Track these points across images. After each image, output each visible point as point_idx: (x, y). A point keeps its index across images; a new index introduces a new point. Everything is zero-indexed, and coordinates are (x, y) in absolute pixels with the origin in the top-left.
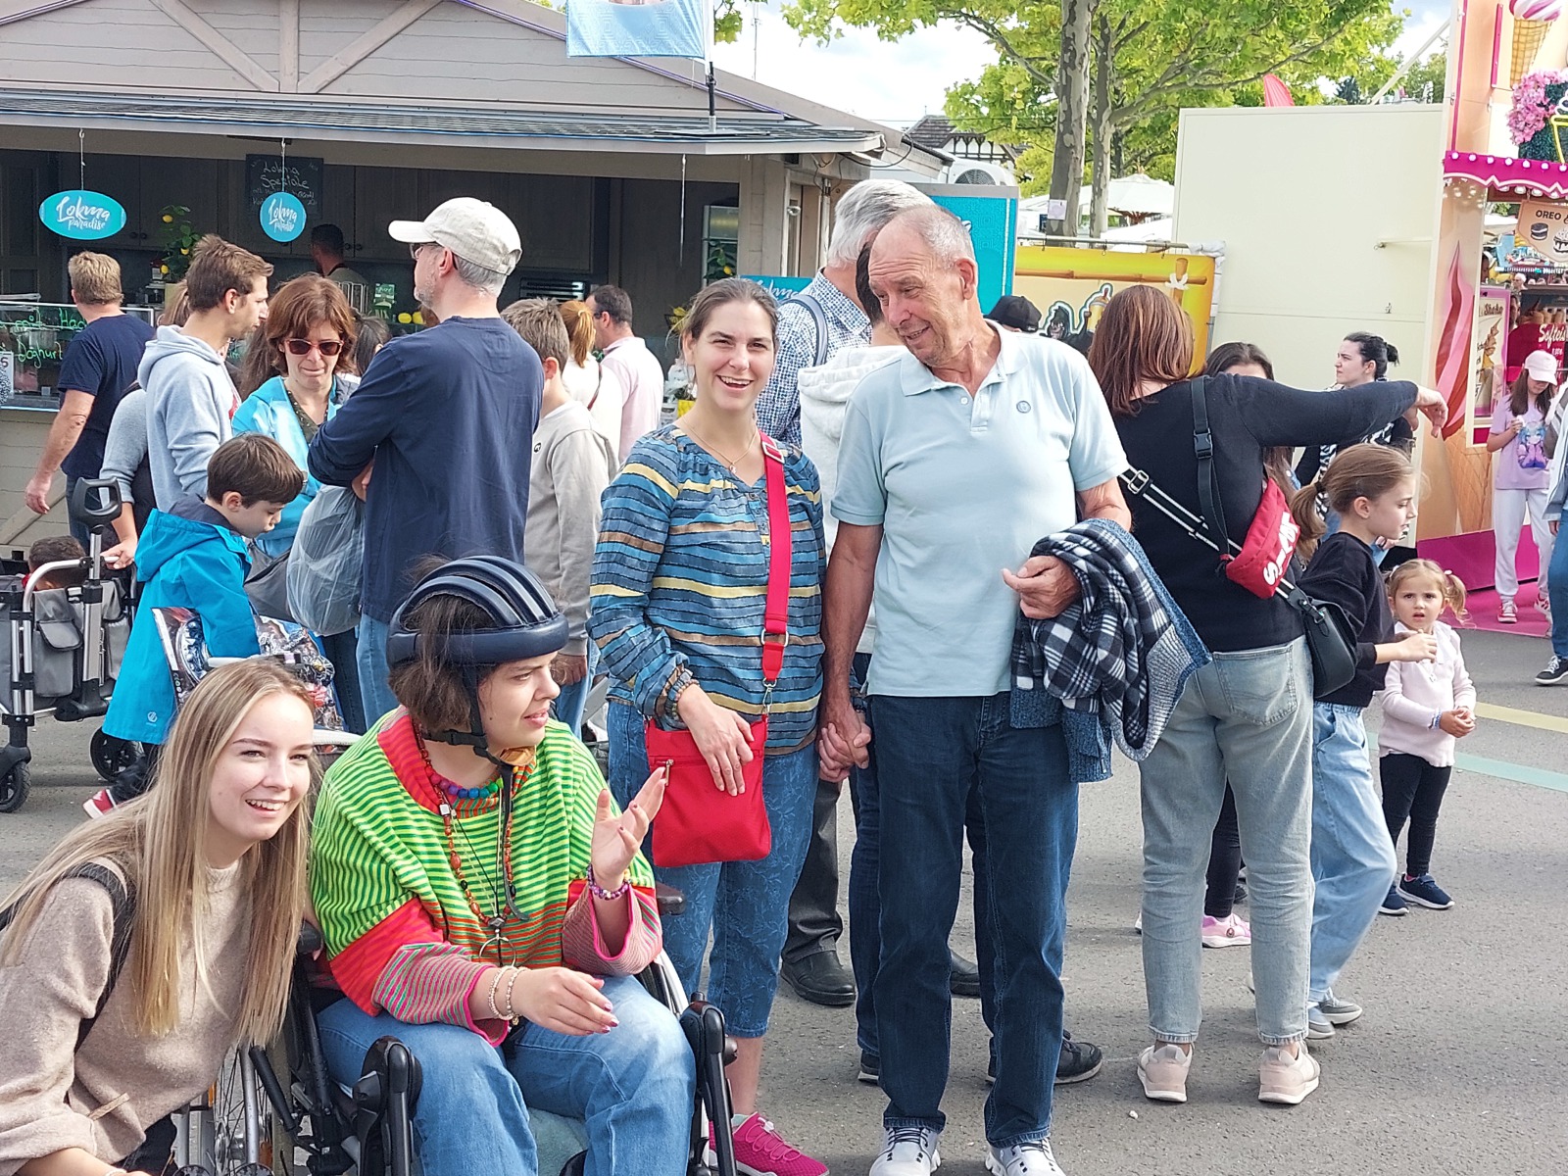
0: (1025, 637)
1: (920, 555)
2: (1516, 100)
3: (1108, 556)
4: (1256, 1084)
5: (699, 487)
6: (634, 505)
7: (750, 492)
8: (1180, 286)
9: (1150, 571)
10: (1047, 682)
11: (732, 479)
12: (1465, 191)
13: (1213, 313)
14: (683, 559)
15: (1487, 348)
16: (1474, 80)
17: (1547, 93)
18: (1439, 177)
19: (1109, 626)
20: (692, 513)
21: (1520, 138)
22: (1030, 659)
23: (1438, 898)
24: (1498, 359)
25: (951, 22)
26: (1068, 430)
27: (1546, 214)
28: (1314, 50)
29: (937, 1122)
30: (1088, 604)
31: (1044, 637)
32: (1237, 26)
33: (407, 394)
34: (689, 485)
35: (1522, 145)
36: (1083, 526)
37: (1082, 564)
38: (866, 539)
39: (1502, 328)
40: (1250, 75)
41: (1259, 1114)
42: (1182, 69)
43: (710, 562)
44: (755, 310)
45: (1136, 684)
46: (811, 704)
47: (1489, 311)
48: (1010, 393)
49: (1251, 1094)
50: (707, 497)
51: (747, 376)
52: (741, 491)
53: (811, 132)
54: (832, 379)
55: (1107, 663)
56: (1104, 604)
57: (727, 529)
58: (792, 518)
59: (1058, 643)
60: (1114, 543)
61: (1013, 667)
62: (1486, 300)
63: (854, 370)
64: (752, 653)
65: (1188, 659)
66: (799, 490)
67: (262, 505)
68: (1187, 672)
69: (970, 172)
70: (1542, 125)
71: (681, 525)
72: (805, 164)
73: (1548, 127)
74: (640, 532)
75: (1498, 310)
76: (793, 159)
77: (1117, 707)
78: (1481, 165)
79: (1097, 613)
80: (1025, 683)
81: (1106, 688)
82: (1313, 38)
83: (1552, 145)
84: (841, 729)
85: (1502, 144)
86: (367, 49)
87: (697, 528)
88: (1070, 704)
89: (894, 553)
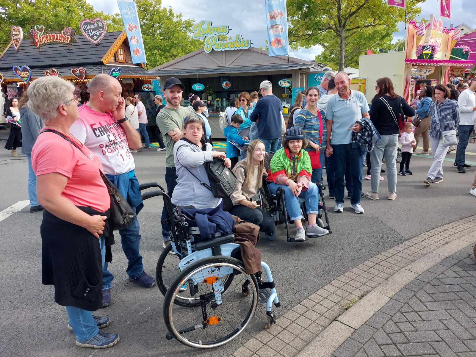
0: (354, 135)
1: (339, 124)
2: (417, 49)
3: (367, 123)
4: (388, 197)
5: (309, 117)
6: (300, 120)
7: (316, 117)
8: (360, 84)
9: (373, 125)
10: (357, 141)
11: (314, 115)
12: (408, 65)
13: (366, 88)
14: (308, 128)
15: (412, 91)
16: (410, 47)
17: (422, 48)
18: (404, 63)
19: (367, 133)
20: (309, 121)
21: (418, 56)
22: (355, 138)
23: (411, 173)
24: (413, 92)
25: (318, 45)
26: (361, 105)
27: (422, 68)
28: (379, 44)
29: (343, 202)
30: (364, 130)
31: (357, 135)
32: (365, 41)
33: (261, 106)
34: (308, 117)
35: (418, 57)
36: (363, 119)
37: (363, 124)
38: (331, 122)
39: (414, 87)
40: (367, 49)
41: (389, 201)
42: (356, 49)
43: (312, 128)
44: (315, 90)
45: (370, 142)
46: (325, 146)
47: (412, 84)
48: (353, 100)
49: (387, 199)
50: (311, 118)
51: (314, 100)
52: (315, 117)
53: (304, 65)
54: (323, 100)
55: (366, 139)
56: (366, 130)
57: (314, 123)
58: (322, 120)
59: (359, 136)
60: (368, 121)
61: (352, 140)
62: (412, 83)
63: (326, 98)
64: (318, 140)
65: (378, 138)
66: (323, 116)
67: (237, 124)
68: (378, 140)
69: (325, 69)
70: (421, 53)
71: (307, 123)
72: (302, 70)
73: (423, 53)
74: (301, 124)
75: (414, 84)
76: (300, 69)
77: (367, 145)
78: (411, 61)
79: (365, 132)
80: (354, 142)
81: (366, 142)
82: (379, 42)
83: (423, 56)
84: (329, 149)
85: (414, 57)
86: (235, 58)
87: (310, 123)
88: (361, 144)
89: (335, 124)
